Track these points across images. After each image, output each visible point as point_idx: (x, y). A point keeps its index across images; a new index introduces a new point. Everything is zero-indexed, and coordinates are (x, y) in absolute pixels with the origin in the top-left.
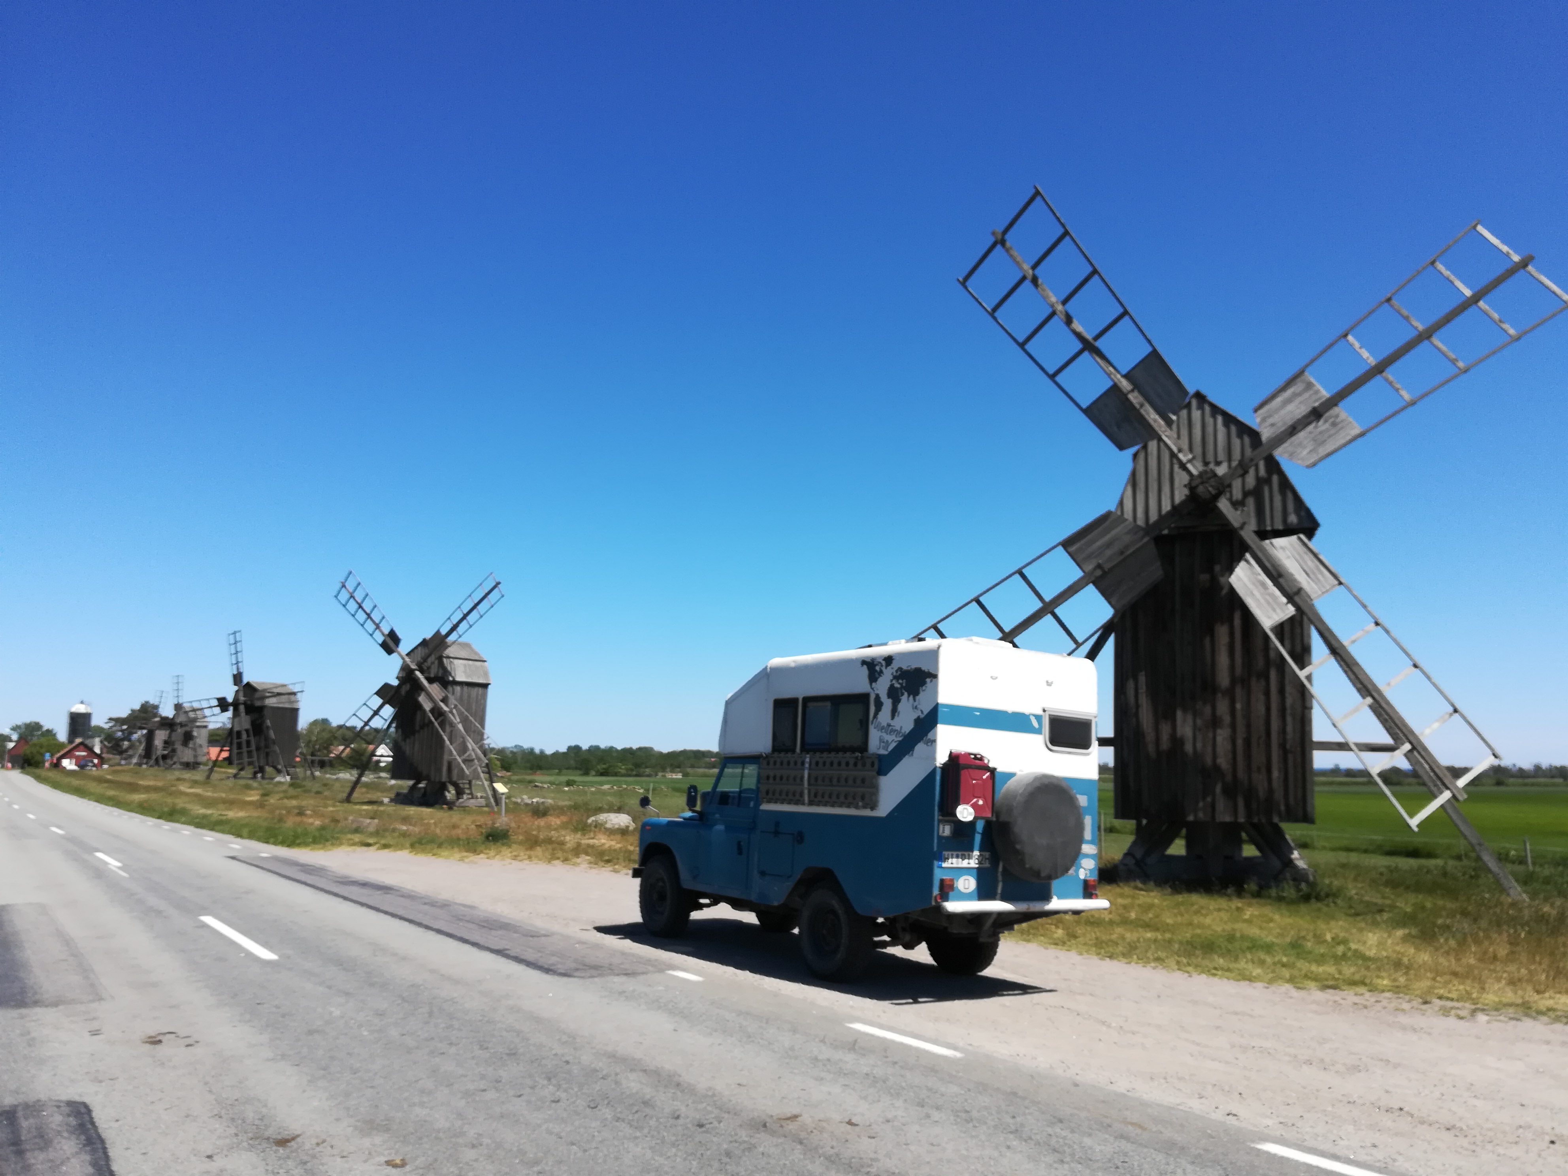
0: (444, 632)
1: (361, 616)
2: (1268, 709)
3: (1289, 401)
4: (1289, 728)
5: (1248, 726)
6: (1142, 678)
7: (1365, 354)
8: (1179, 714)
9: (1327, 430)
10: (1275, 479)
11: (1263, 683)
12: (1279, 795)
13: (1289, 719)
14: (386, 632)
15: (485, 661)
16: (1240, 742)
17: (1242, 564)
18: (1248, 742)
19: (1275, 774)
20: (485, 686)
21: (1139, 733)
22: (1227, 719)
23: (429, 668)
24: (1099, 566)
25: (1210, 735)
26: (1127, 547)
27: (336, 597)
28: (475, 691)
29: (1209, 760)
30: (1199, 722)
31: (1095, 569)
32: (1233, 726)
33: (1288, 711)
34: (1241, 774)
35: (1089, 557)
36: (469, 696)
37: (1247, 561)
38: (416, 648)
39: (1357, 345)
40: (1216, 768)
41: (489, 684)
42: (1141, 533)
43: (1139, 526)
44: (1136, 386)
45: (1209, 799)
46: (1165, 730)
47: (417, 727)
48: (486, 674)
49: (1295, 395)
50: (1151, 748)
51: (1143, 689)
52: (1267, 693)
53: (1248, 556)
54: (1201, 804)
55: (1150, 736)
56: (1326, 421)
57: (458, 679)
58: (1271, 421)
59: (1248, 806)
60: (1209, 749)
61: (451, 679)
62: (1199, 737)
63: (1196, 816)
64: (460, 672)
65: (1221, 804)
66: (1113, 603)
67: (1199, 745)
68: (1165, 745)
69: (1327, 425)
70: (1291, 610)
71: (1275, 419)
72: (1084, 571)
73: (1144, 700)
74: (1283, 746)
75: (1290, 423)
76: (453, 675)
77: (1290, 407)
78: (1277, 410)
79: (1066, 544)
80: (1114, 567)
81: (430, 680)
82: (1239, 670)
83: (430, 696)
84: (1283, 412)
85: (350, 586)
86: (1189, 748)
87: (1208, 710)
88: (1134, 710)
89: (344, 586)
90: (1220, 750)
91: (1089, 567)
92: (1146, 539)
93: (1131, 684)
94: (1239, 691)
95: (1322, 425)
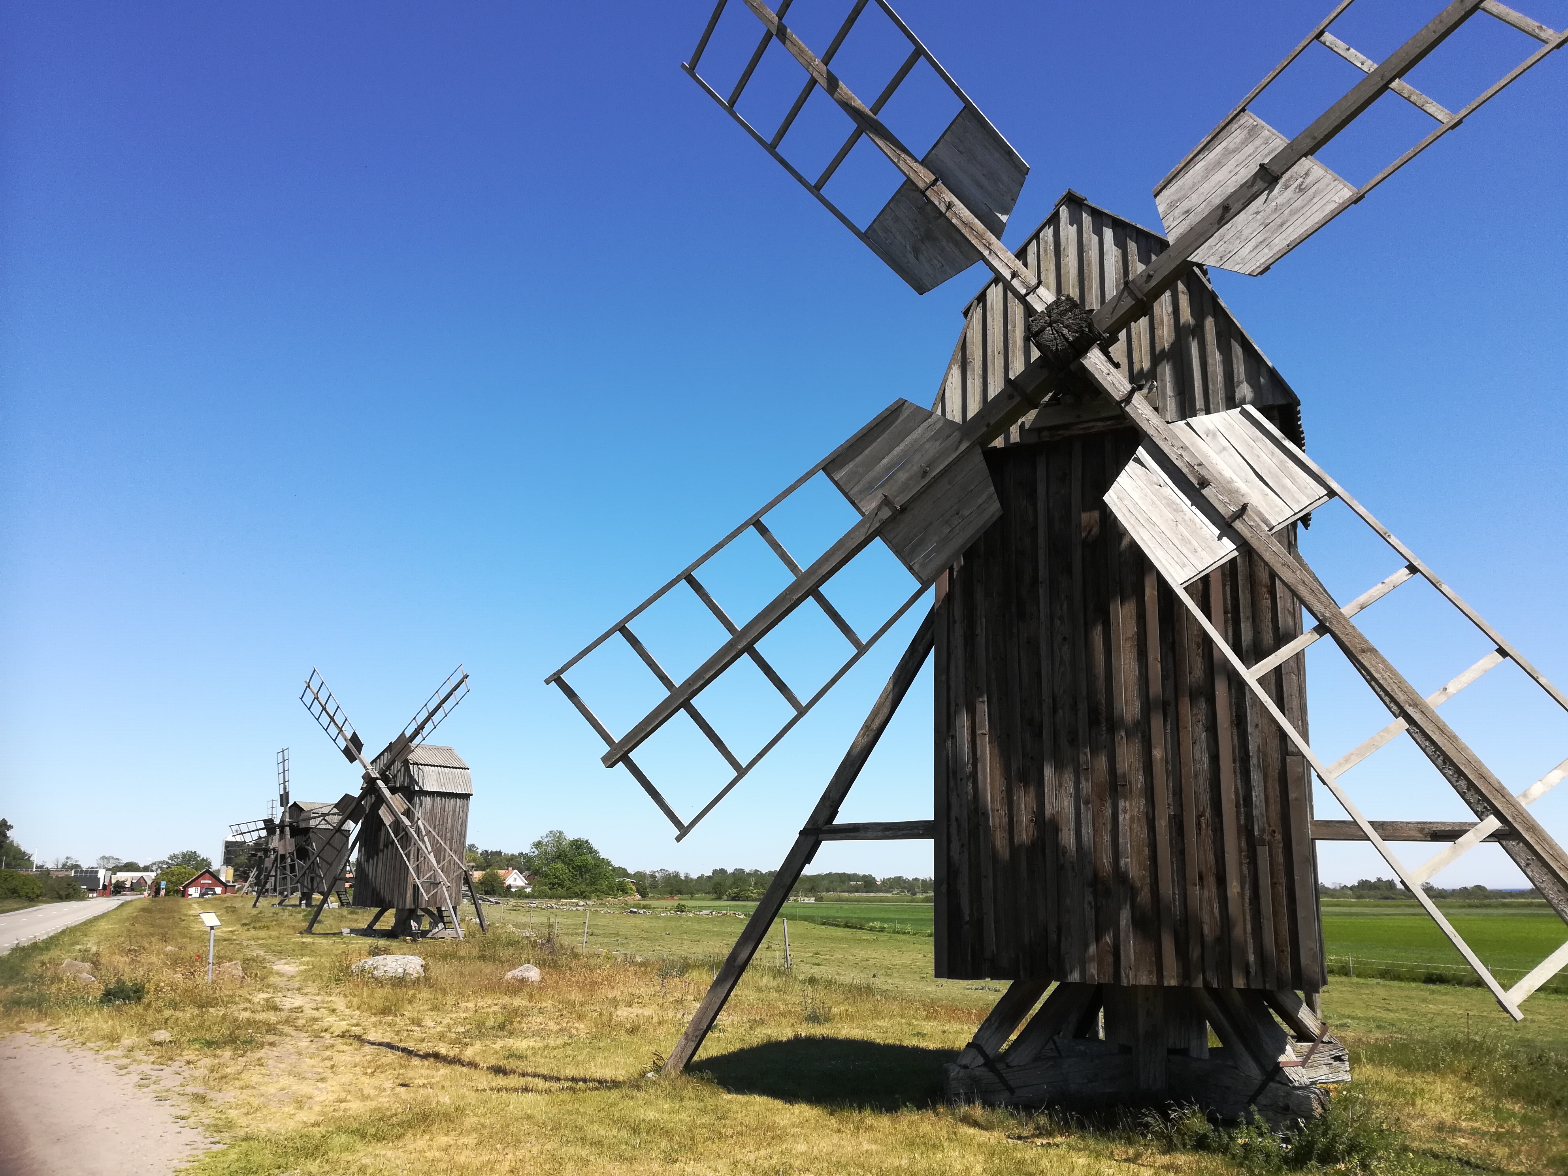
0: (408, 734)
1: (324, 719)
2: (1215, 758)
3: (1219, 164)
4: (1257, 795)
5: (1178, 793)
6: (983, 708)
7: (1355, 56)
8: (1049, 772)
9: (1289, 203)
10: (1209, 323)
11: (1203, 705)
12: (1242, 930)
13: (1256, 777)
14: (349, 736)
15: (468, 769)
16: (1162, 824)
17: (1131, 467)
18: (1178, 824)
19: (1234, 888)
20: (466, 796)
21: (977, 812)
22: (1138, 780)
23: (395, 776)
24: (886, 502)
25: (1108, 812)
26: (931, 464)
27: (301, 699)
28: (450, 803)
29: (1106, 861)
30: (1086, 786)
31: (879, 508)
32: (1149, 793)
33: (1254, 761)
34: (1168, 889)
35: (869, 489)
36: (443, 809)
37: (1138, 461)
38: (382, 754)
39: (1340, 46)
40: (1121, 876)
41: (472, 795)
42: (956, 435)
43: (952, 423)
44: (941, 176)
45: (1108, 939)
46: (1025, 802)
47: (381, 847)
48: (467, 782)
49: (1229, 153)
50: (1000, 840)
51: (984, 727)
52: (1212, 728)
53: (1141, 452)
54: (1092, 949)
55: (996, 817)
56: (1286, 187)
57: (427, 788)
58: (1185, 205)
59: (1182, 952)
60: (1107, 838)
61: (417, 788)
62: (1087, 816)
63: (1083, 972)
64: (430, 781)
65: (1130, 948)
66: (916, 567)
67: (1087, 832)
68: (1025, 833)
69: (1289, 193)
70: (1227, 548)
71: (1194, 200)
72: (863, 514)
73: (986, 749)
74: (1246, 830)
75: (1217, 201)
76: (421, 784)
77: (1220, 175)
78: (1194, 188)
79: (830, 466)
80: (913, 499)
81: (393, 791)
82: (1156, 687)
83: (390, 807)
84: (1206, 188)
85: (315, 686)
86: (1068, 838)
87: (1102, 762)
88: (969, 769)
89: (309, 686)
90: (1126, 842)
91: (870, 505)
92: (964, 446)
93: (964, 720)
94: (1157, 723)
95: (1280, 195)
